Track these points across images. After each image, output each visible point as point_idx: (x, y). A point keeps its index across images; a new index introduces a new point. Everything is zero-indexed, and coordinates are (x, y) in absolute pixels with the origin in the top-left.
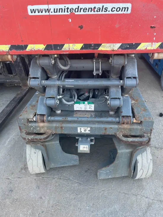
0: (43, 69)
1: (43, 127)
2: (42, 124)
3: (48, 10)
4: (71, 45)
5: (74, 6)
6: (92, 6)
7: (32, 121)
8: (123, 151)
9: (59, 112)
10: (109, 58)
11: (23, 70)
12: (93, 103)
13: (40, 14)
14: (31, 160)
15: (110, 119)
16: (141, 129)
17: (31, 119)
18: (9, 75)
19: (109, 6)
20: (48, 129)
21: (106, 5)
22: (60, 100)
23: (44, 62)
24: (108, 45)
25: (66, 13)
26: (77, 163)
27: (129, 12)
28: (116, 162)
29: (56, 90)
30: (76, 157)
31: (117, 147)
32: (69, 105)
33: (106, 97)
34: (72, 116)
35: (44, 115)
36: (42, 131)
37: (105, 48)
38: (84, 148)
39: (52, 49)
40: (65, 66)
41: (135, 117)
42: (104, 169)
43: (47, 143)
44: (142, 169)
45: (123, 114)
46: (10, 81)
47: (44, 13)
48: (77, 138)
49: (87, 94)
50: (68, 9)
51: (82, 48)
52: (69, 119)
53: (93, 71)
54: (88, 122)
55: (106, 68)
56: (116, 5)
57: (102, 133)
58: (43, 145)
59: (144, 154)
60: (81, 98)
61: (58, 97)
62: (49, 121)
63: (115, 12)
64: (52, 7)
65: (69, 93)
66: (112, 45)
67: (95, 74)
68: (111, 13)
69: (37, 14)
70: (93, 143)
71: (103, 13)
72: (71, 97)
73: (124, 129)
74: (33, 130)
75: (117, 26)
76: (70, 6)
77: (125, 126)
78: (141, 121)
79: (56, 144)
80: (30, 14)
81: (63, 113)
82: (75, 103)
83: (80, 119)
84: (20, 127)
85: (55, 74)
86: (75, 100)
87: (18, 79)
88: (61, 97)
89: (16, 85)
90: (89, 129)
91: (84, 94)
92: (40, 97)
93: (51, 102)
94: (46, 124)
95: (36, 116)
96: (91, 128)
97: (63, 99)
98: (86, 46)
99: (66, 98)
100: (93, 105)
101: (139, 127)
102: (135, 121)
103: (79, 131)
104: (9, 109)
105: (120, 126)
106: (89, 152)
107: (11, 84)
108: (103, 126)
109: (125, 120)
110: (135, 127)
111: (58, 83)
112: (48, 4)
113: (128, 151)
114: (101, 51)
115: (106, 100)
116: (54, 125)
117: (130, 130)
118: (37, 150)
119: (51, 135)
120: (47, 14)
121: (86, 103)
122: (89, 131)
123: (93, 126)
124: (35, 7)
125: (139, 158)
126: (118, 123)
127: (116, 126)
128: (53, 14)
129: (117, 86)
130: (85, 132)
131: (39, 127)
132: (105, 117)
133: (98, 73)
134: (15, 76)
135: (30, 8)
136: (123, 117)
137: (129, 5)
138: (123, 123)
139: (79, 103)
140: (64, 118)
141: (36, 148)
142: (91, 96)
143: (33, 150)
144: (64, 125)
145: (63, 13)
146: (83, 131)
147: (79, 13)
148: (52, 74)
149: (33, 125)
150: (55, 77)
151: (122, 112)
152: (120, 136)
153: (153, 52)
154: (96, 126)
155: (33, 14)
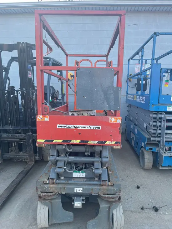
0: (58, 151)
1: (52, 188)
2: (52, 186)
3: (66, 127)
4: (75, 141)
5: (77, 126)
6: (85, 126)
7: (46, 183)
8: (103, 206)
9: (62, 178)
10: (93, 147)
11: (32, 148)
12: (85, 172)
13: (62, 128)
14: (40, 214)
15: (95, 183)
16: (114, 190)
17: (45, 181)
18: (19, 152)
19: (92, 127)
20: (55, 189)
21: (90, 126)
22: (65, 169)
23: (59, 147)
24: (92, 141)
25: (74, 128)
26: (72, 220)
27: (100, 129)
28: (99, 215)
29: (63, 163)
30: (71, 214)
31: (100, 203)
32: (70, 173)
33: (93, 168)
34: (71, 180)
35: (54, 179)
36: (51, 191)
37: (91, 142)
38: (78, 204)
39: (65, 142)
40: (70, 149)
41: (110, 182)
42: (91, 221)
43: (52, 201)
44: (117, 221)
45: (103, 179)
46: (19, 157)
47: (64, 128)
48: (73, 198)
49: (81, 167)
50: (75, 126)
51: (80, 142)
52: (70, 182)
53: (85, 152)
54: (82, 184)
55: (92, 151)
56: (95, 126)
57: (90, 192)
58: (50, 202)
59: (118, 209)
60: (78, 169)
61: (64, 167)
62: (56, 184)
63: (94, 129)
64: (68, 126)
65: (70, 166)
66: (94, 141)
67: (86, 154)
68: (93, 129)
69: (61, 128)
70: (84, 202)
71: (89, 129)
72: (71, 168)
73: (103, 189)
74: (45, 190)
75: (96, 134)
76: (76, 126)
77: (104, 187)
78: (113, 184)
79: (59, 201)
80: (58, 127)
81: (65, 179)
82: (74, 172)
83: (76, 182)
84: (37, 188)
85: (64, 153)
86: (74, 170)
87: (27, 155)
88: (65, 167)
89: (23, 160)
90: (82, 189)
91: (79, 166)
92: (52, 168)
93: (59, 170)
94: (54, 186)
95: (49, 179)
96: (83, 188)
97: (67, 169)
98: (81, 141)
99: (68, 168)
100: (85, 174)
101: (112, 188)
102: (110, 184)
103: (75, 191)
104: (18, 180)
105: (101, 187)
106: (81, 207)
107: (18, 160)
108: (91, 187)
109: (104, 183)
110: (110, 188)
111: (66, 159)
112: (66, 124)
113: (107, 206)
114: (89, 144)
115: (93, 170)
116: (60, 186)
117: (107, 190)
118: (45, 206)
119: (56, 195)
120: (65, 128)
121: (81, 172)
122: (82, 190)
123: (84, 187)
124: (60, 125)
125: (114, 212)
126: (100, 185)
127: (99, 187)
128: (68, 128)
129: (98, 162)
130: (79, 192)
131: (50, 187)
132: (92, 181)
133: (88, 153)
134: (24, 153)
135: (58, 125)
136: (103, 181)
137: (100, 127)
138: (103, 185)
139: (76, 172)
140: (66, 181)
141: (45, 204)
142: (84, 168)
143: (43, 206)
144: (66, 186)
145: (72, 128)
146: (78, 191)
147: (79, 128)
148: (62, 154)
149: (46, 186)
150: (63, 155)
151: (102, 178)
152: (101, 194)
153: (113, 145)
154: (87, 187)
155: (59, 128)
